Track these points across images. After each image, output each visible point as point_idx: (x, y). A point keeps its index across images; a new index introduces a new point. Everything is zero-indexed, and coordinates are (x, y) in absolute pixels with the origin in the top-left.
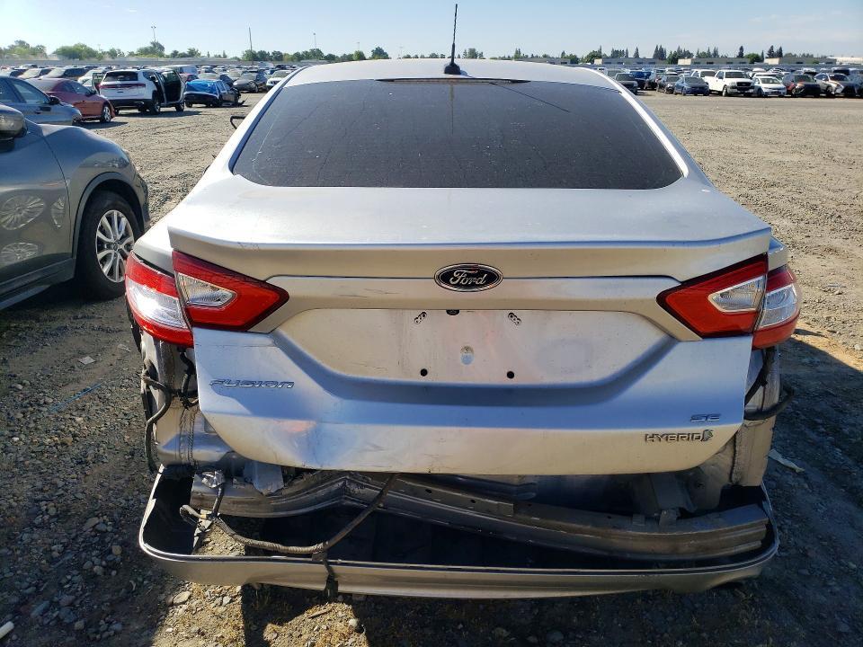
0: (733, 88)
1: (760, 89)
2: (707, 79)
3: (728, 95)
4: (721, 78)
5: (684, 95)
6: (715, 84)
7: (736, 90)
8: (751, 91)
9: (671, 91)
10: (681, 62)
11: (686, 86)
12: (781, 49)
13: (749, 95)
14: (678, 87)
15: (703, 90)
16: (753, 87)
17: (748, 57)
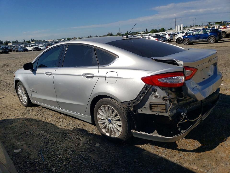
0: (34, 49)
1: (40, 48)
2: (26, 47)
3: (33, 51)
4: (30, 47)
5: (22, 52)
6: (29, 48)
7: (35, 49)
8: (39, 49)
9: (17, 51)
10: (9, 44)
11: (22, 50)
12: (34, 39)
13: (39, 50)
14: (19, 50)
15: (27, 50)
16: (39, 48)
17: (27, 42)
